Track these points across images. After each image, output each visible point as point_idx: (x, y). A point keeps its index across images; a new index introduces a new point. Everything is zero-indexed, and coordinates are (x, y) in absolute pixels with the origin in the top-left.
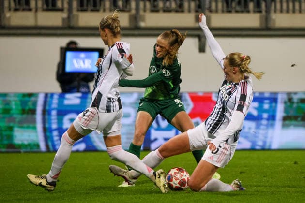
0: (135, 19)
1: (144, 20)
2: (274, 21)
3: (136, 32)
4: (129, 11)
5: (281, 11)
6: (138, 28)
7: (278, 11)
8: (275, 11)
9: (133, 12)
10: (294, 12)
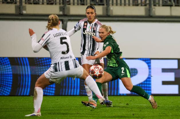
0: (19, 8)
1: (25, 10)
2: (112, 10)
3: (20, 18)
4: (16, 3)
5: (117, 5)
6: (22, 15)
7: (115, 5)
8: (113, 5)
9: (18, 4)
10: (125, 5)
